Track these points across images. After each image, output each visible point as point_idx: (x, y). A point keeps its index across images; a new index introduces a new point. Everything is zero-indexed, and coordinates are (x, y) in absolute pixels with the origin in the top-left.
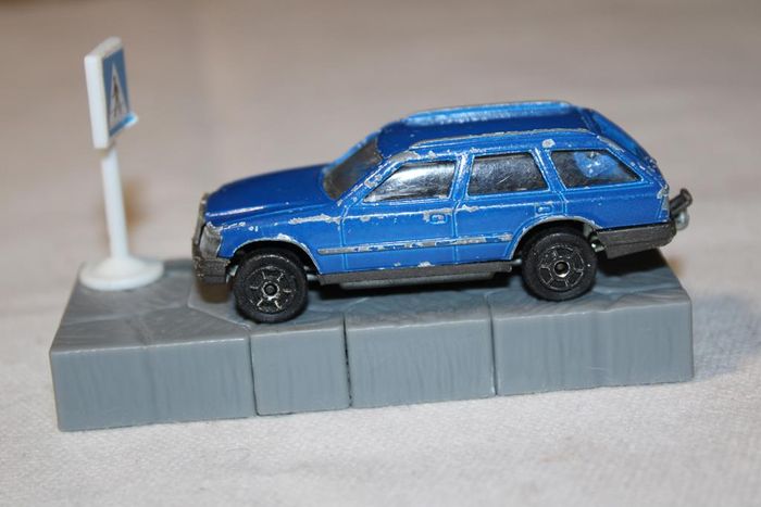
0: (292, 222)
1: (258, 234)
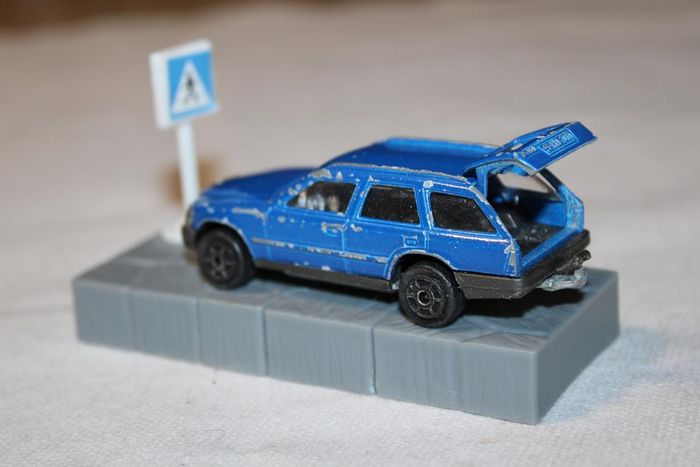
0: (235, 210)
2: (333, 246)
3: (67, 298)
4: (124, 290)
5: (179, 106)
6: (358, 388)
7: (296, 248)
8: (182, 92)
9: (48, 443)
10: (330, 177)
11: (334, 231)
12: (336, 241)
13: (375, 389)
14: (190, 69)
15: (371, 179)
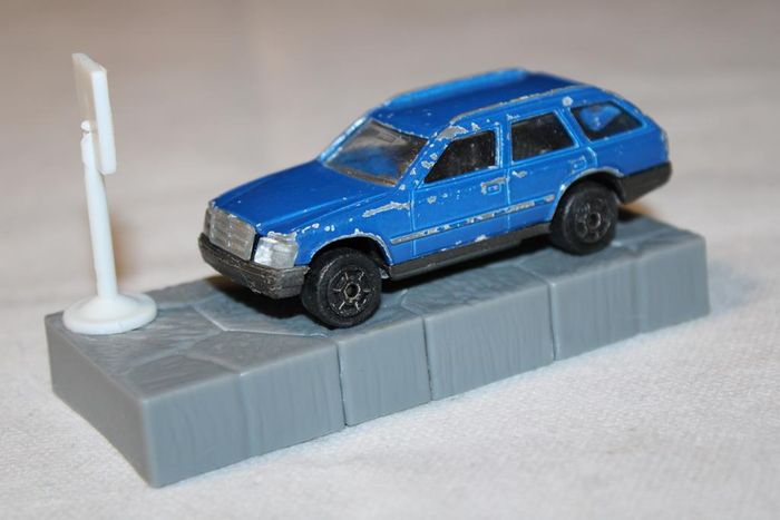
0: (366, 214)
1: (335, 234)
2: (495, 206)
7: (454, 227)
10: (465, 131)
11: (495, 187)
12: (500, 199)
15: (510, 117)
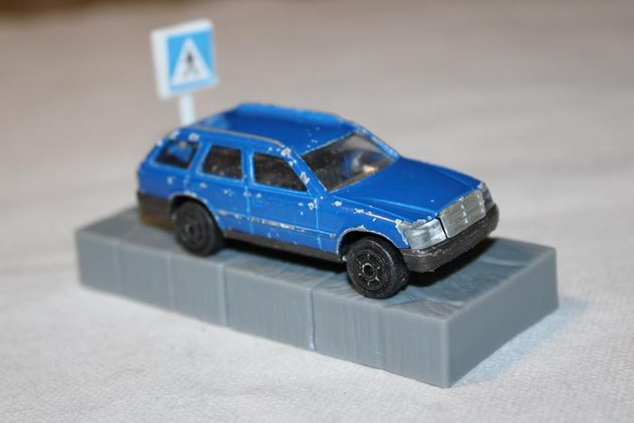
3: (70, 257)
4: (115, 243)
5: (179, 78)
6: (300, 343)
8: (182, 66)
9: (56, 386)
13: (315, 345)
14: (190, 46)
